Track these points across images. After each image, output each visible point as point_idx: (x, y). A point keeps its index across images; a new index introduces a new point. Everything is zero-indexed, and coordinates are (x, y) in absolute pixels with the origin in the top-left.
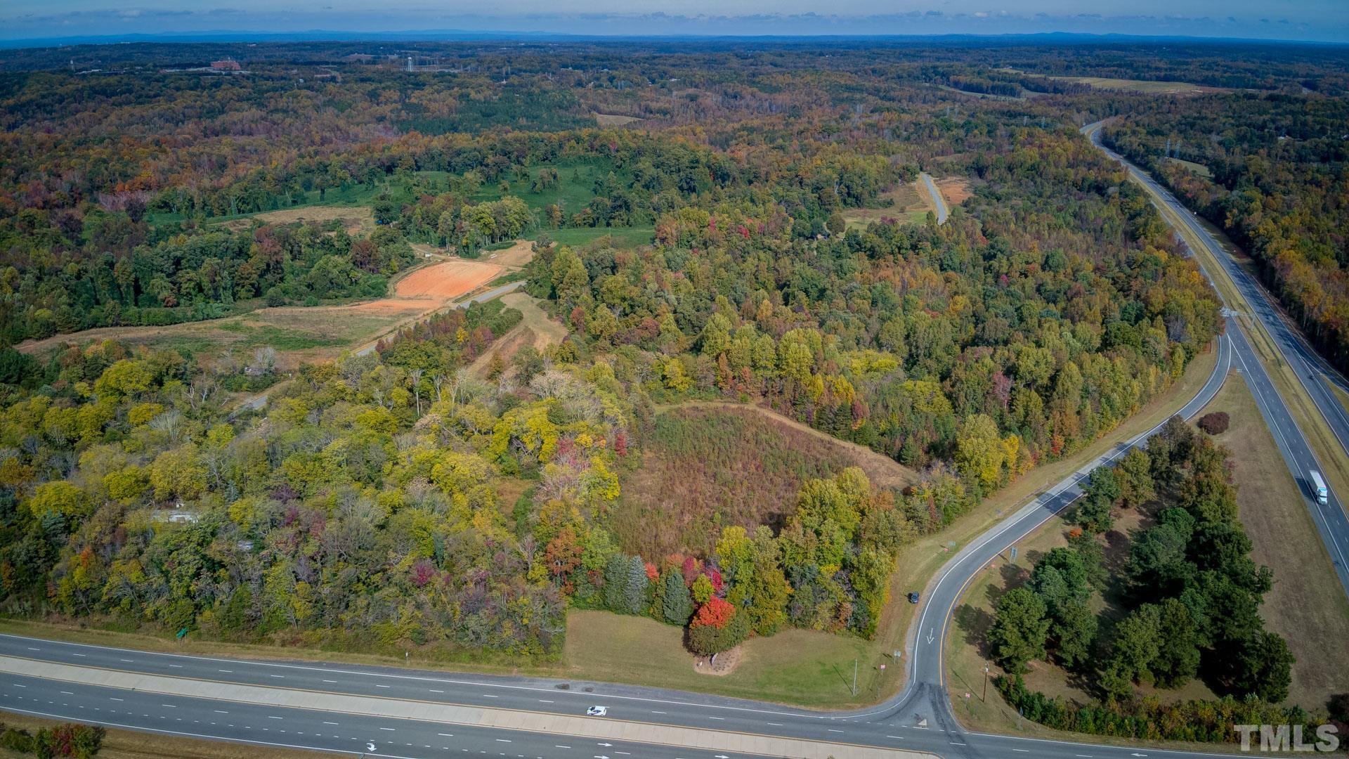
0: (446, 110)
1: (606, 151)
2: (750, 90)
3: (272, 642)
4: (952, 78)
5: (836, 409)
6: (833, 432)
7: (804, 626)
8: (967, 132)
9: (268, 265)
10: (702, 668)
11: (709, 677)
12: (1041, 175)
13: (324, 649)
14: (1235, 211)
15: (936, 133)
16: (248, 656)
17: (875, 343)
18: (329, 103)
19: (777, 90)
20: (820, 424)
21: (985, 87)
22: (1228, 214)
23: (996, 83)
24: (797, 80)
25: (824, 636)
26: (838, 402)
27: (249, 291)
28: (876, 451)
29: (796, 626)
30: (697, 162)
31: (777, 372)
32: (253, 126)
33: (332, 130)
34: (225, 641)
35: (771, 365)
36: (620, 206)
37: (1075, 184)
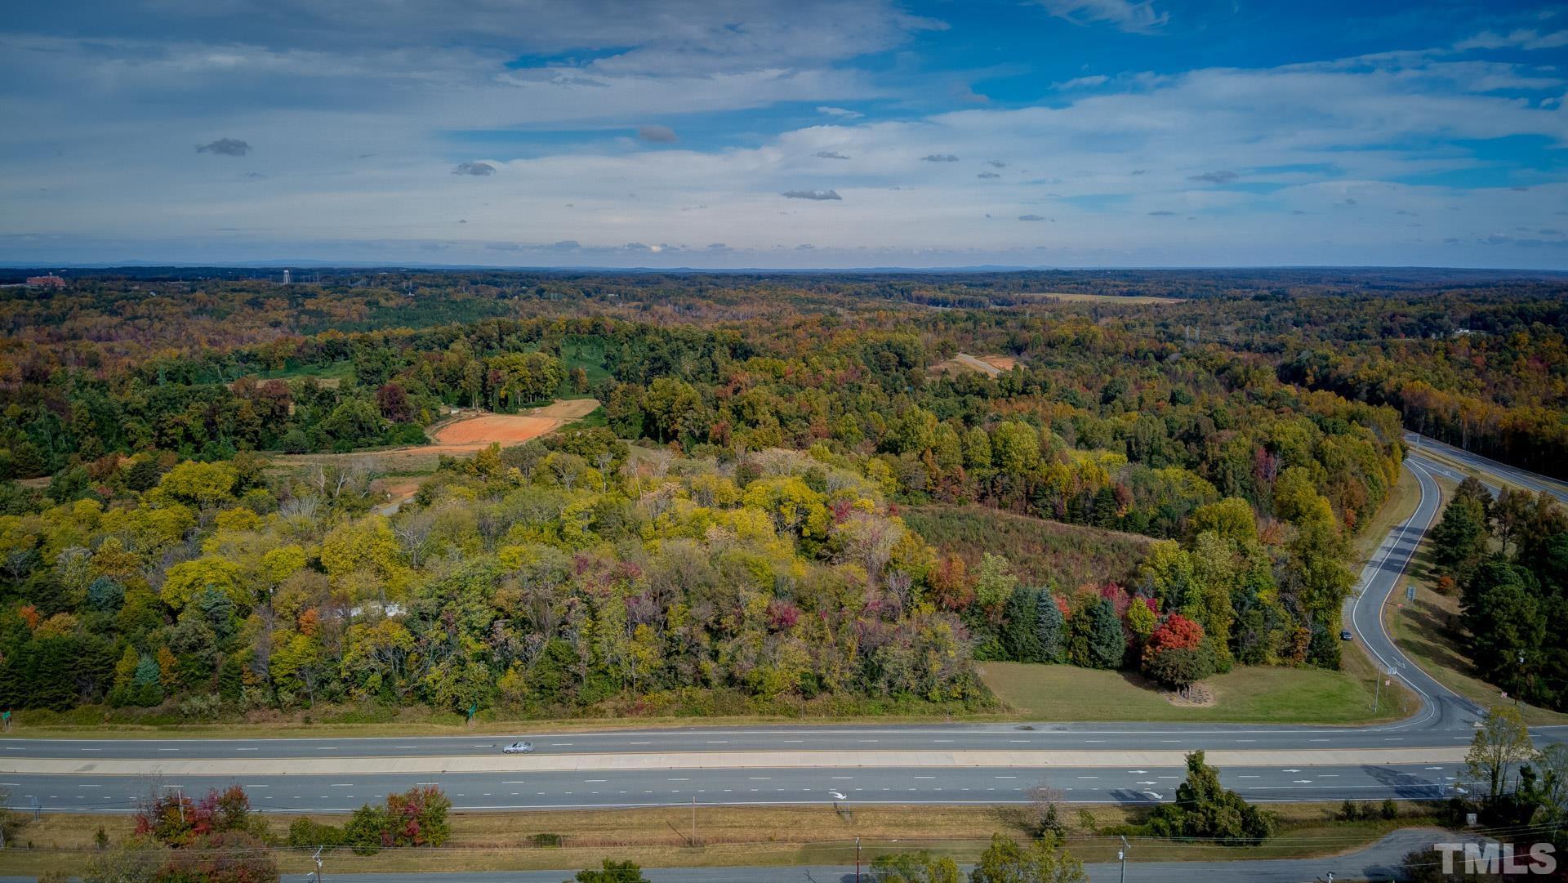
0: (355, 315)
1: (602, 332)
2: (705, 302)
3: (602, 713)
4: (913, 293)
5: (1094, 494)
6: (1096, 522)
7: (1256, 662)
8: (975, 323)
9: (273, 411)
10: (1177, 701)
11: (1196, 710)
12: (1088, 349)
13: (679, 714)
14: (1315, 367)
15: (941, 326)
16: (579, 730)
17: (1083, 445)
18: (201, 311)
19: (731, 303)
20: (1073, 516)
21: (951, 301)
22: (1309, 371)
23: (962, 297)
24: (751, 294)
25: (1281, 670)
26: (1095, 489)
27: (251, 441)
28: (1157, 537)
29: (1247, 662)
30: (713, 340)
31: (997, 470)
32: (113, 331)
33: (218, 333)
34: (532, 718)
35: (988, 462)
36: (660, 369)
37: (1128, 354)
